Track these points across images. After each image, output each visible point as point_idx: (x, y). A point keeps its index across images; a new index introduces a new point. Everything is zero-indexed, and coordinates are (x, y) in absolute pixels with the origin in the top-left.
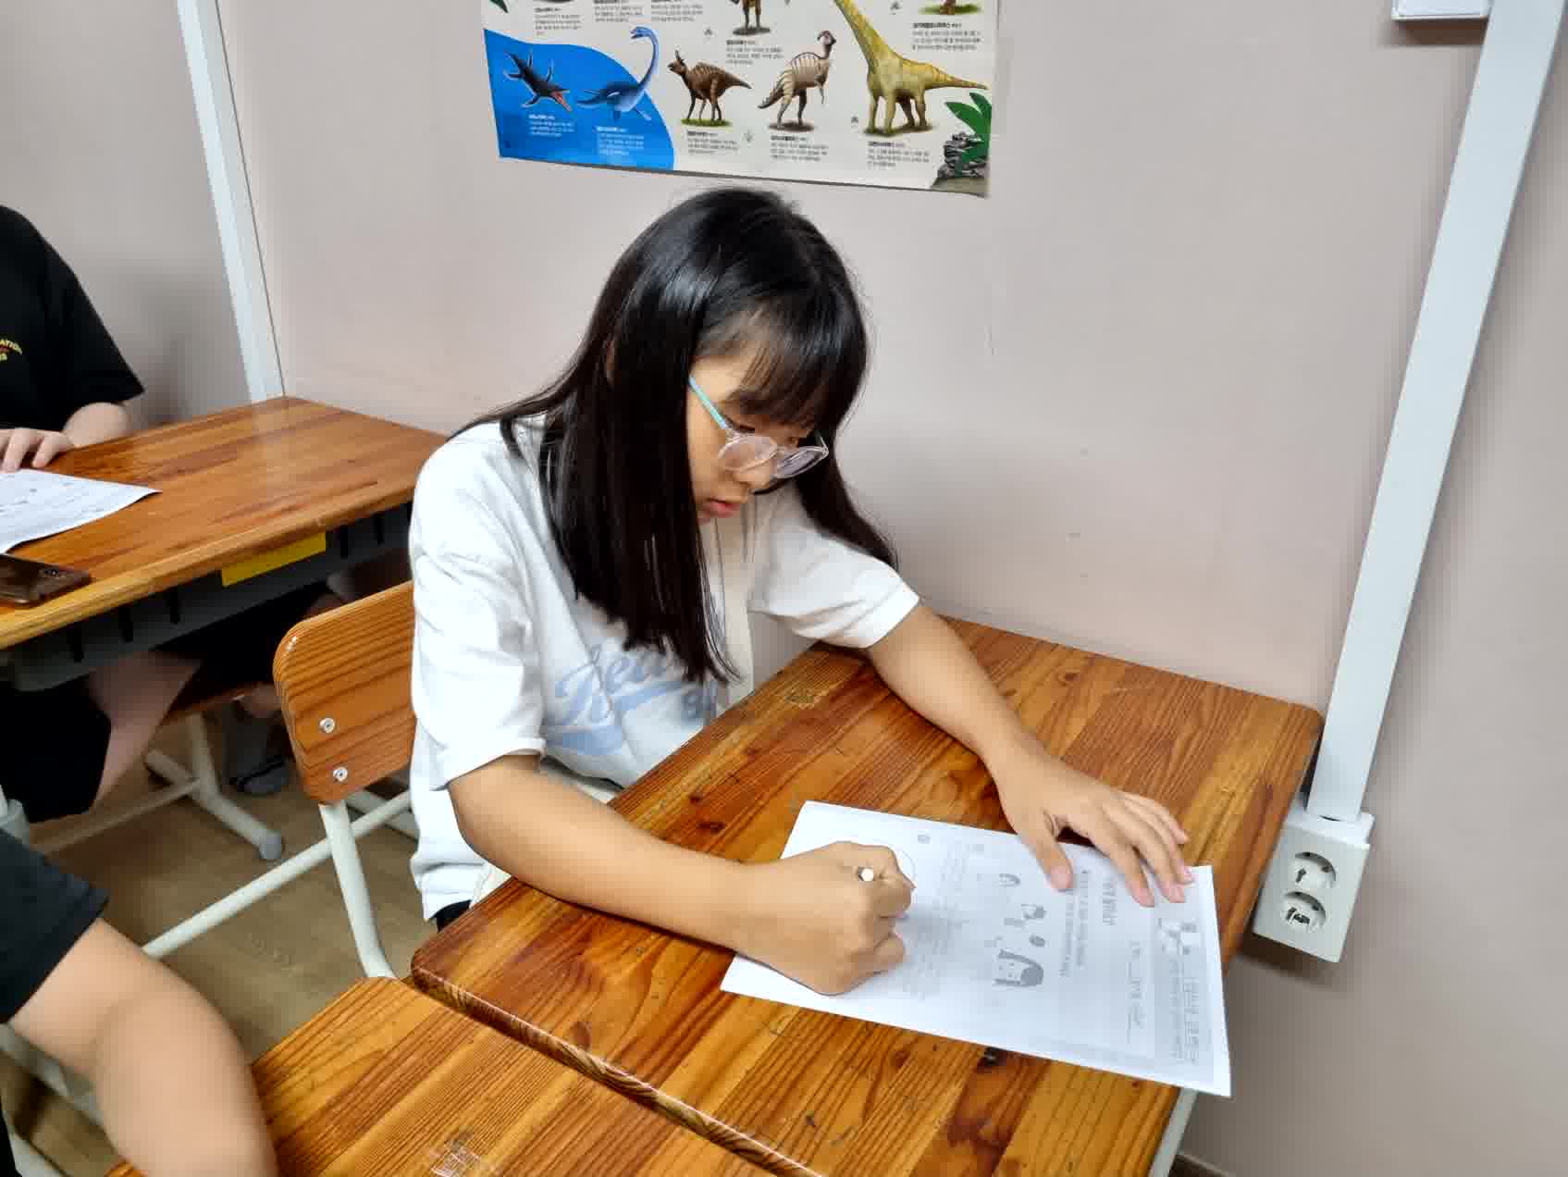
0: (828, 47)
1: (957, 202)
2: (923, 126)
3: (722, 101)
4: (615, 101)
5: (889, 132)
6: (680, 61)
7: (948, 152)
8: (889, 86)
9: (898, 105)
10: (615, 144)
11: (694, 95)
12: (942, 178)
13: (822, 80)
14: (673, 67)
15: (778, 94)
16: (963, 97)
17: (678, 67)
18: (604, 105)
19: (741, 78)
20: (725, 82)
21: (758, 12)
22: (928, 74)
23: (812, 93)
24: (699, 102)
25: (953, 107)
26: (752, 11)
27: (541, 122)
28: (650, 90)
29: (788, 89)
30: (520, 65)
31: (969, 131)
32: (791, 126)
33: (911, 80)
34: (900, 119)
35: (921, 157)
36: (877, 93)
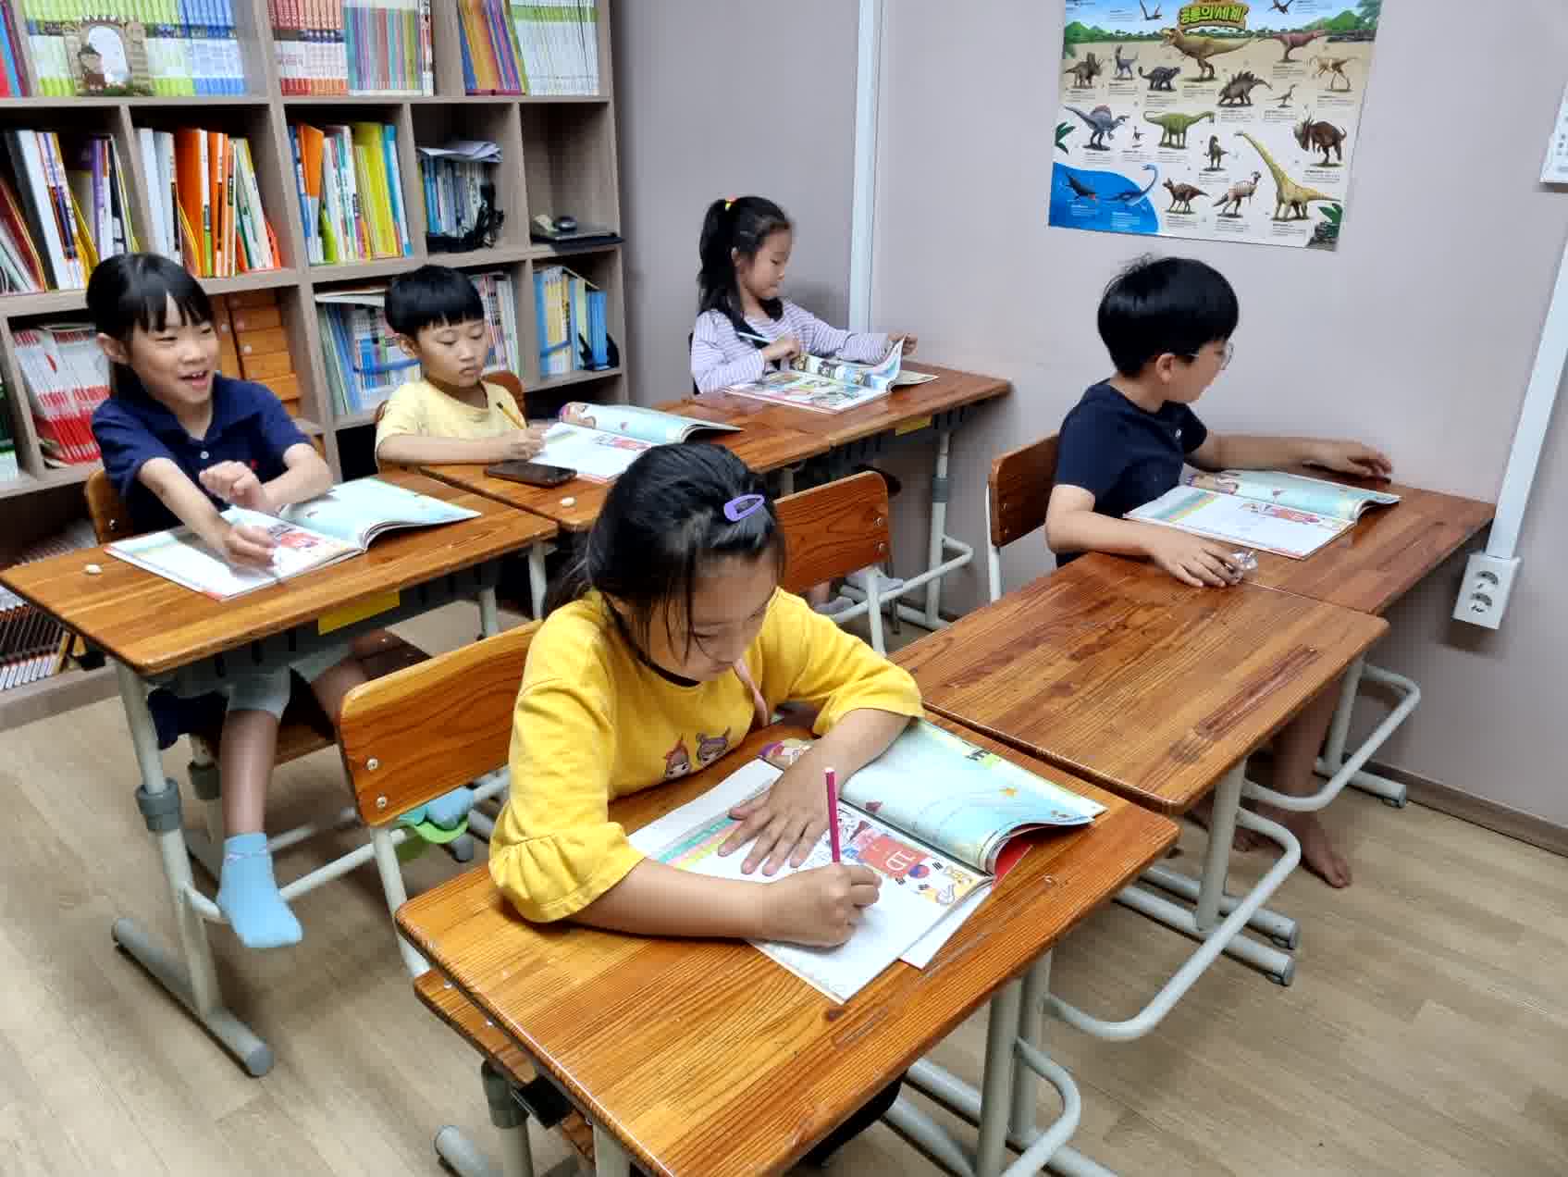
0: (1256, 179)
1: (1321, 254)
2: (1305, 217)
3: (1191, 202)
4: (1127, 200)
5: (1285, 219)
6: (1170, 183)
7: (1317, 230)
8: (1288, 197)
9: (1292, 208)
10: (1121, 219)
11: (1175, 198)
12: (1312, 243)
13: (1251, 194)
14: (1165, 185)
15: (1225, 199)
16: (1328, 205)
17: (1169, 185)
18: (1119, 201)
19: (1205, 191)
20: (1195, 193)
21: (1219, 161)
22: (1311, 194)
23: (1243, 199)
24: (1177, 202)
25: (1322, 209)
26: (1216, 162)
27: (1078, 208)
28: (1149, 196)
29: (1231, 195)
30: (1071, 179)
31: (1330, 221)
32: (1230, 215)
33: (1300, 196)
34: (1293, 213)
35: (1303, 231)
36: (1281, 201)
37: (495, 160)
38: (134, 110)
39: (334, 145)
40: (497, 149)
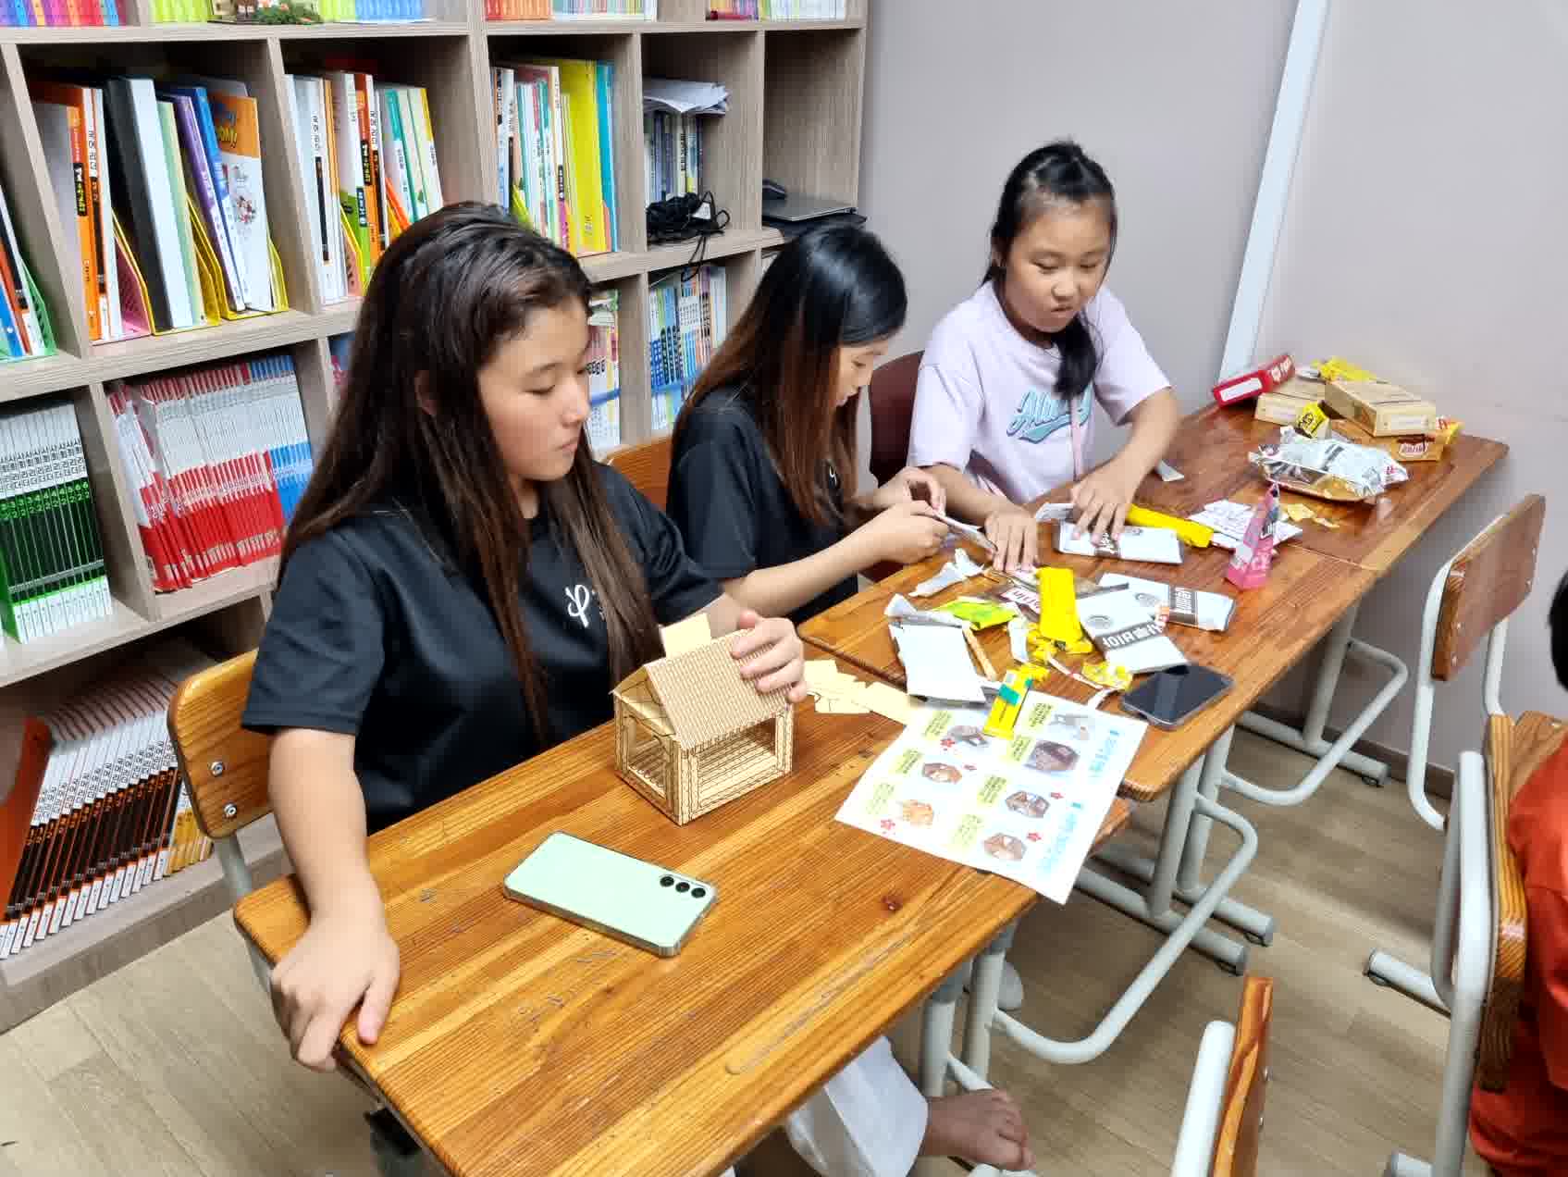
37: (720, 112)
38: (287, 45)
39: (536, 94)
40: (725, 95)
